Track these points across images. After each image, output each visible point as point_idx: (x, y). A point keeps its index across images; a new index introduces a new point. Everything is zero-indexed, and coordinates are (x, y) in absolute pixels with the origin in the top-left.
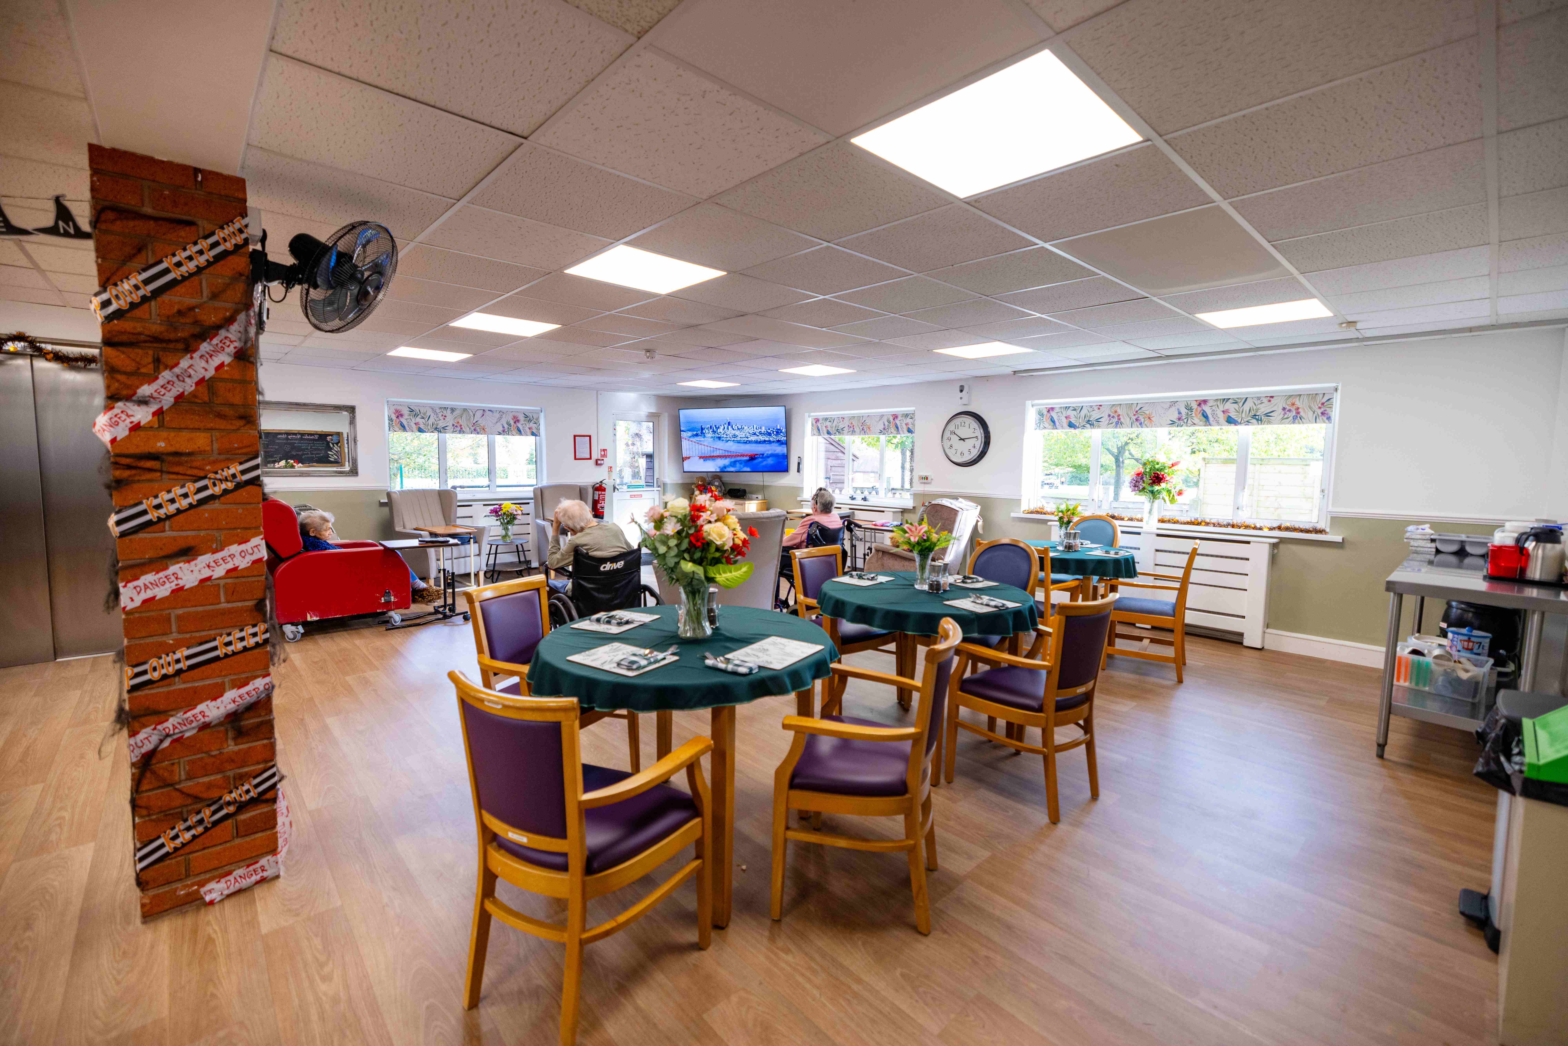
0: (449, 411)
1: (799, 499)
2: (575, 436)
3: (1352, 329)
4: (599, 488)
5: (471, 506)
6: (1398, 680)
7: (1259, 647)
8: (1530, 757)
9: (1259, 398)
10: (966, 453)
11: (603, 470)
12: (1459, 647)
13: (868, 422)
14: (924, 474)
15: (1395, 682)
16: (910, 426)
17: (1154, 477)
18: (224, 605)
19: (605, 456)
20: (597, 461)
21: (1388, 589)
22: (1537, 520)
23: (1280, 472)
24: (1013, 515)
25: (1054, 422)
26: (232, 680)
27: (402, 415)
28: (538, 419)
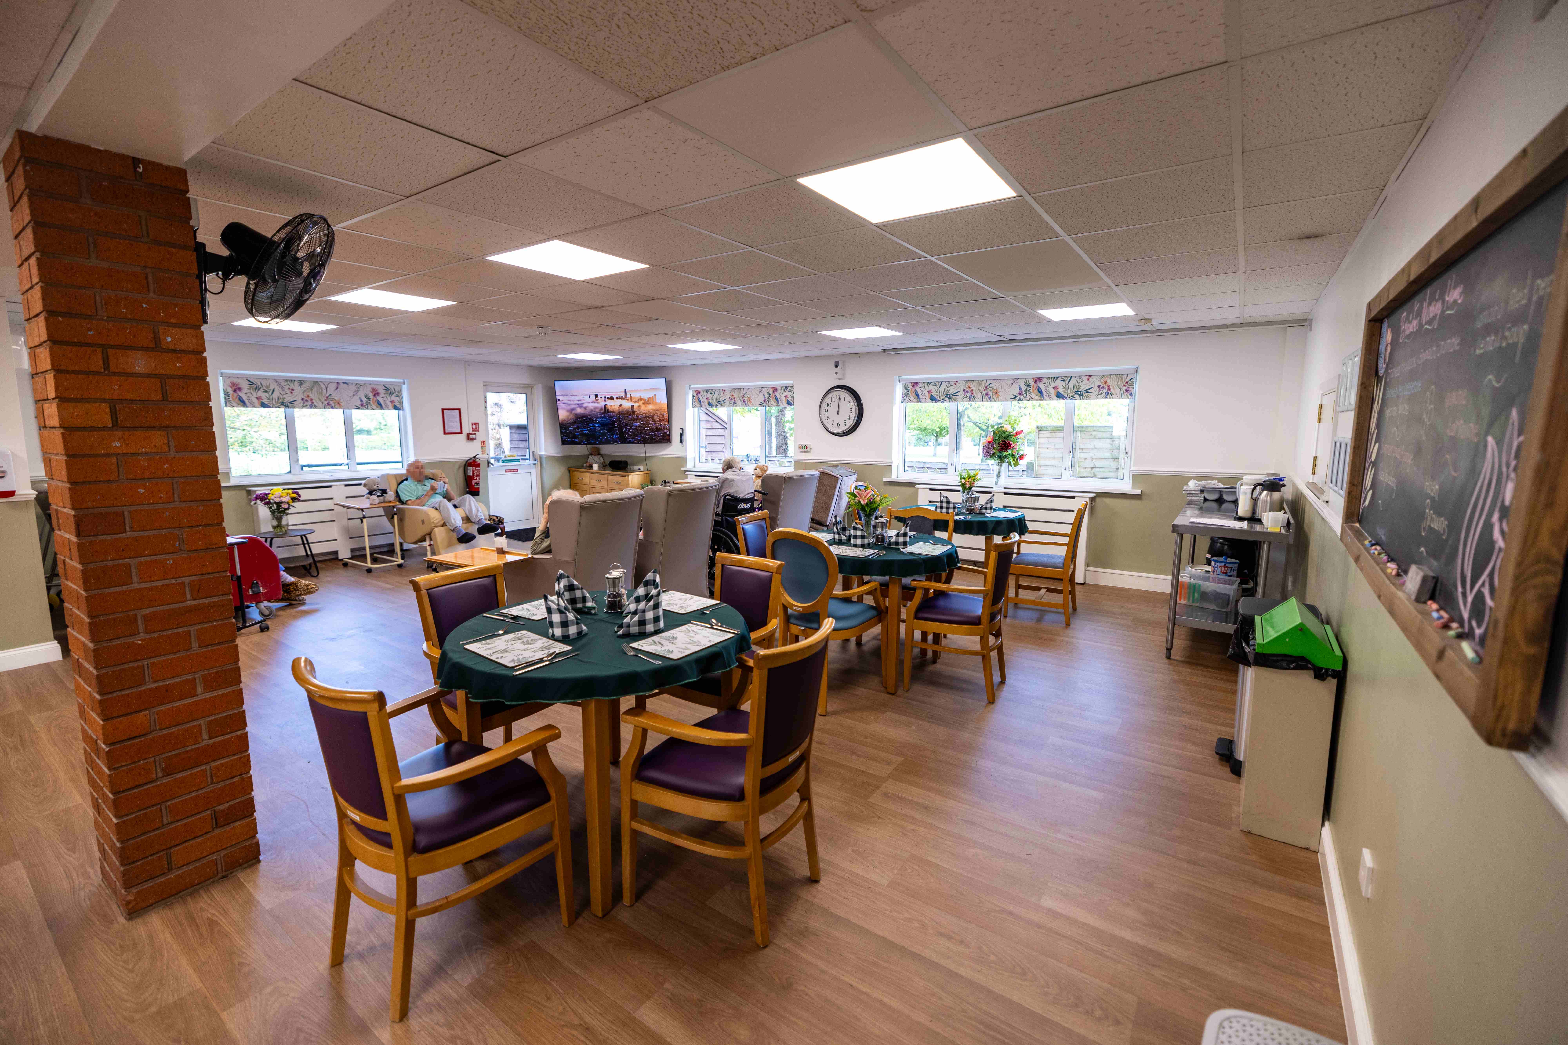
0: (296, 384)
1: (683, 469)
2: (443, 410)
3: (1149, 324)
4: (473, 463)
5: (330, 486)
6: (1180, 600)
7: (1082, 582)
8: (1259, 640)
9: (1080, 377)
10: (842, 424)
11: (476, 444)
12: (1219, 572)
13: (749, 394)
14: (804, 443)
15: (1178, 601)
16: (789, 399)
17: (1003, 444)
18: (189, 603)
19: (477, 429)
20: (468, 435)
21: (1173, 531)
22: (1268, 474)
23: (1095, 437)
24: (885, 479)
25: (918, 395)
26: (202, 675)
27: (240, 389)
28: (400, 391)
